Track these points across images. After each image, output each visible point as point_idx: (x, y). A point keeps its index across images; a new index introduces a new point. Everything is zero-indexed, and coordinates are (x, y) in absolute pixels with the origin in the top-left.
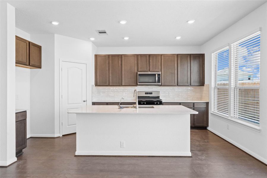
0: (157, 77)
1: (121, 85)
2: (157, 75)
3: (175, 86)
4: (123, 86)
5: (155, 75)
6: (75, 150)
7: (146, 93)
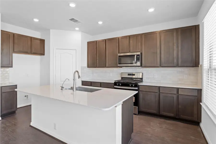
0: (135, 57)
1: (105, 66)
2: (136, 56)
3: (158, 67)
4: (107, 67)
5: (134, 55)
6: (30, 121)
7: (129, 75)
